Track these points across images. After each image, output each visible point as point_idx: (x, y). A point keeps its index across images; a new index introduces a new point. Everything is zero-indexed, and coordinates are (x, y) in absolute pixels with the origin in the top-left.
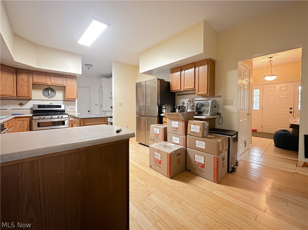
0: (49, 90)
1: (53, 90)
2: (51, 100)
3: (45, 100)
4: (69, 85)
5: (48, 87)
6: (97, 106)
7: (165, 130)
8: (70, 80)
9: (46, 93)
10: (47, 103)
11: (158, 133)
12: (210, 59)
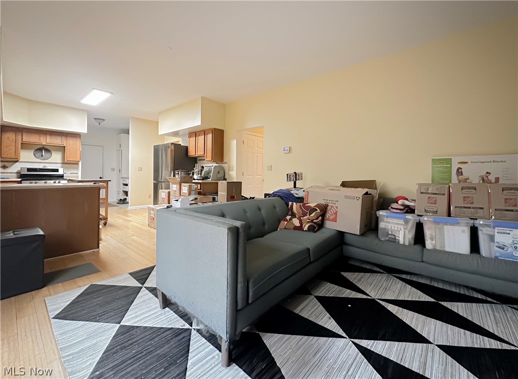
0: (42, 150)
1: (47, 150)
2: (45, 163)
3: (36, 162)
4: (69, 145)
5: (41, 147)
6: (114, 171)
7: (169, 193)
8: (71, 139)
9: (39, 154)
10: (41, 166)
11: (164, 197)
12: (214, 128)
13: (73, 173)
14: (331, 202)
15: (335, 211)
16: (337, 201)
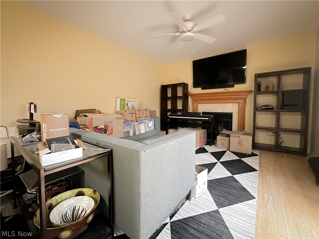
14: (109, 123)
15: (111, 128)
16: (112, 122)
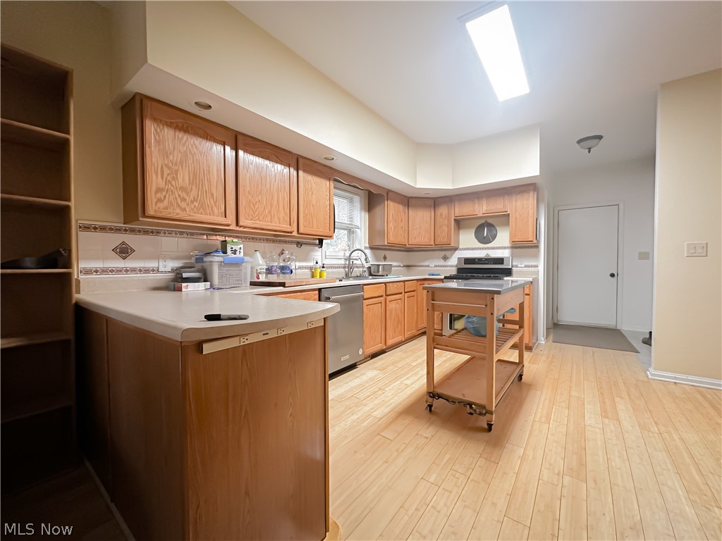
0: (484, 227)
1: (491, 227)
2: (488, 248)
3: (478, 249)
4: (516, 211)
5: (484, 222)
8: (519, 196)
9: (480, 234)
10: (482, 255)
13: (528, 266)
